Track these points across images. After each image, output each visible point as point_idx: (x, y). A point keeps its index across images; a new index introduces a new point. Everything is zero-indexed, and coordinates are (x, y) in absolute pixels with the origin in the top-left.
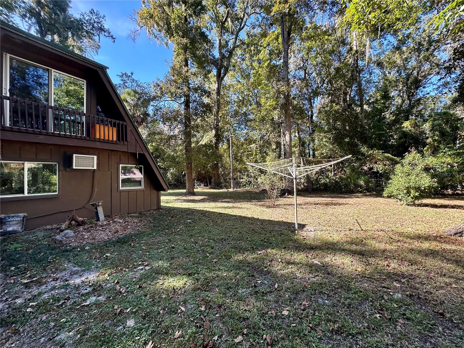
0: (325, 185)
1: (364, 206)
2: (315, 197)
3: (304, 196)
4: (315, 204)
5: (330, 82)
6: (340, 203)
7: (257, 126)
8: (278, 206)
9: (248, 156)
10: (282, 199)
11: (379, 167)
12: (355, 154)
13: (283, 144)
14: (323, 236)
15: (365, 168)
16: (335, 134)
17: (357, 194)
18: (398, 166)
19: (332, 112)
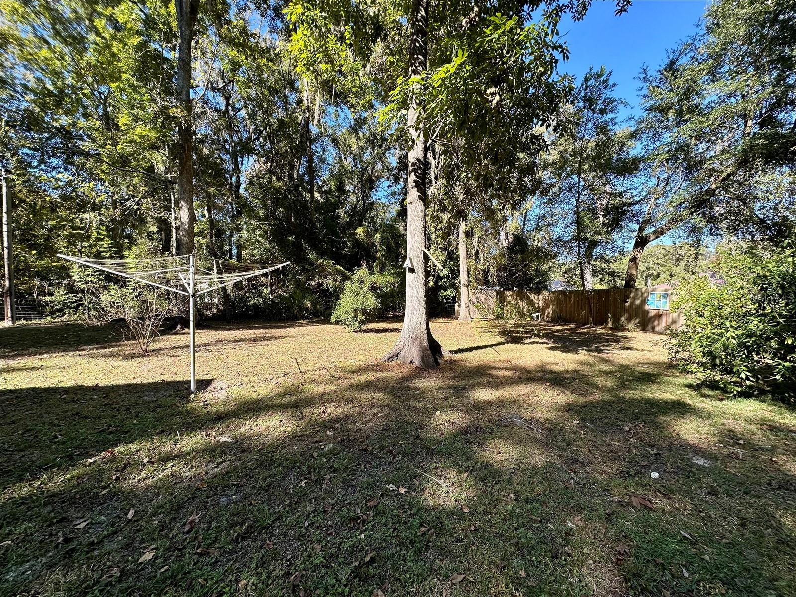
0: (256, 307)
1: (308, 337)
2: (238, 329)
3: (216, 329)
4: (236, 341)
5: (269, 137)
6: (277, 335)
7: (103, 171)
8: (155, 352)
9: (72, 241)
10: (167, 337)
11: (329, 283)
12: (301, 262)
13: (174, 225)
14: (242, 392)
15: (313, 283)
16: (274, 225)
17: (302, 321)
18: (348, 283)
19: (270, 188)
